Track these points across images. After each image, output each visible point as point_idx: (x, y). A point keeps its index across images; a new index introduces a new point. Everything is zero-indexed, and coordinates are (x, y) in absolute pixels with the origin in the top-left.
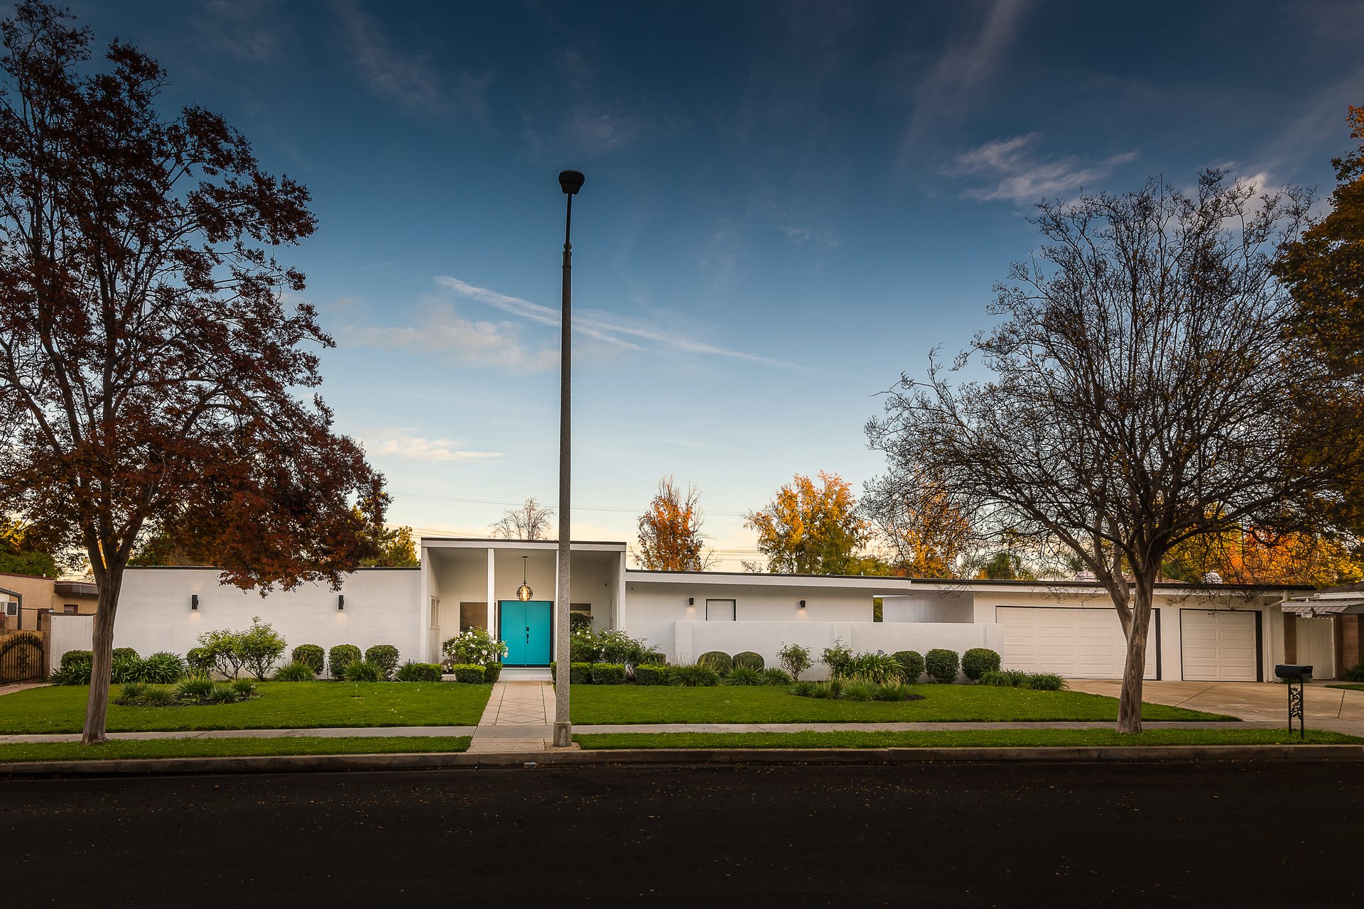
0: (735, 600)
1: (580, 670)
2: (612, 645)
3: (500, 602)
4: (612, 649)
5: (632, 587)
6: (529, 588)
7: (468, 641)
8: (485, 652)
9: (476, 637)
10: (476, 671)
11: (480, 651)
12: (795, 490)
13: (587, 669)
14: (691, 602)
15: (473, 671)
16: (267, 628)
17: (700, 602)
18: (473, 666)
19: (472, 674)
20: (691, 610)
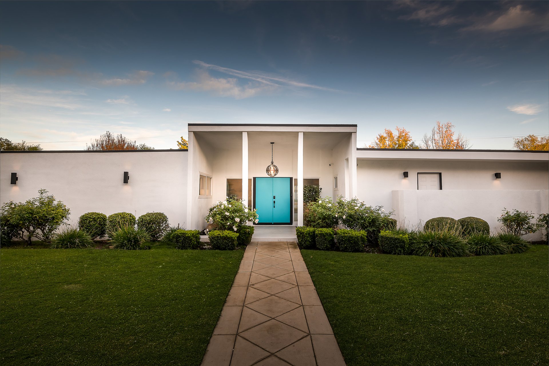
0: (440, 174)
1: (324, 236)
2: (352, 212)
3: (255, 179)
4: (350, 216)
5: (362, 163)
6: (276, 167)
7: (224, 209)
8: (237, 220)
9: (230, 206)
10: (229, 238)
11: (233, 219)
12: (385, 135)
13: (330, 235)
14: (406, 175)
15: (226, 238)
16: (51, 200)
17: (413, 175)
18: (227, 233)
19: (225, 241)
20: (405, 181)
